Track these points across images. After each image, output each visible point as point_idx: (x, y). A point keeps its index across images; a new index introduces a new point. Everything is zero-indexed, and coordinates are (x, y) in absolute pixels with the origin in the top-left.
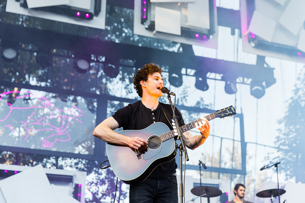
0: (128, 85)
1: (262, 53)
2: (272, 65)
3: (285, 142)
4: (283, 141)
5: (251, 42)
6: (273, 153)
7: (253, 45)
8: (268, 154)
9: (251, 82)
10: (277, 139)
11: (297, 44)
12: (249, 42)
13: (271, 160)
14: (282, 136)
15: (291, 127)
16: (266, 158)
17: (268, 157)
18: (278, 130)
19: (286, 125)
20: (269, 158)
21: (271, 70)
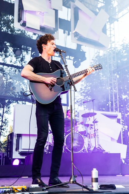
0: (4, 58)
1: (80, 43)
2: (85, 51)
3: (84, 91)
4: (83, 91)
5: (76, 37)
6: (78, 96)
7: (77, 39)
9: (74, 59)
10: (81, 90)
11: (99, 40)
12: (75, 37)
14: (83, 88)
15: (87, 84)
18: (82, 85)
19: (85, 83)
21: (84, 53)
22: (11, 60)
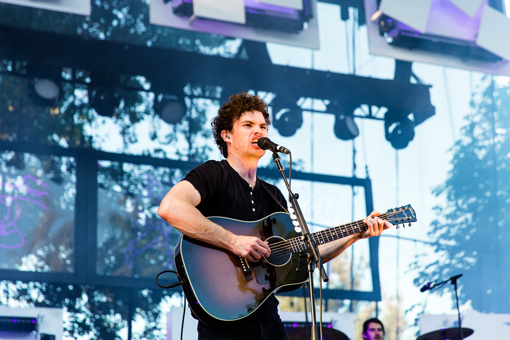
0: (128, 127)
1: (405, 56)
2: (426, 81)
3: (449, 231)
4: (444, 231)
5: (386, 35)
6: (425, 255)
7: (390, 40)
8: (417, 256)
9: (386, 114)
10: (433, 228)
11: (476, 36)
12: (382, 34)
13: (422, 269)
14: (443, 221)
15: (460, 202)
16: (413, 266)
17: (416, 263)
18: (436, 208)
19: (449, 198)
20: (419, 264)
21: (423, 90)
22: (152, 130)
